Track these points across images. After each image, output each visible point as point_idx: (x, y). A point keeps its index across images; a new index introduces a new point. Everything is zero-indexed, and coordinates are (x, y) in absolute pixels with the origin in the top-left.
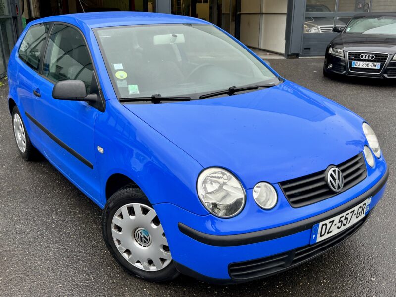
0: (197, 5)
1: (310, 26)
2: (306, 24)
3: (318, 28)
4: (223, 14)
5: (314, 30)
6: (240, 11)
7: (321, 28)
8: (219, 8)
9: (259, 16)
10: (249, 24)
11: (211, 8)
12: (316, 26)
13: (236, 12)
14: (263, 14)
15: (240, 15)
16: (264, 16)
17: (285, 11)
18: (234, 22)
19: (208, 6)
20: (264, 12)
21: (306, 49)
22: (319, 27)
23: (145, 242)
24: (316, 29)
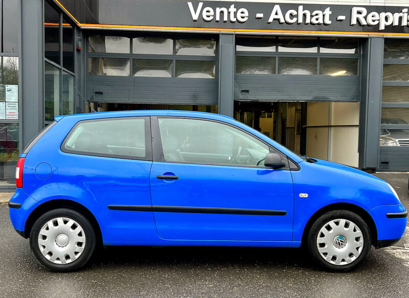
0: (261, 120)
1: (386, 139)
2: (382, 138)
3: (396, 142)
4: (288, 128)
5: (391, 144)
6: (306, 125)
7: (399, 141)
8: (284, 122)
9: (327, 128)
10: (316, 137)
11: (275, 122)
12: (393, 139)
13: (302, 125)
14: (331, 126)
15: (306, 128)
16: (332, 128)
17: (358, 124)
18: (299, 136)
19: (271, 120)
20: (332, 125)
21: (383, 163)
22: (397, 140)
23: (342, 244)
24: (393, 143)
